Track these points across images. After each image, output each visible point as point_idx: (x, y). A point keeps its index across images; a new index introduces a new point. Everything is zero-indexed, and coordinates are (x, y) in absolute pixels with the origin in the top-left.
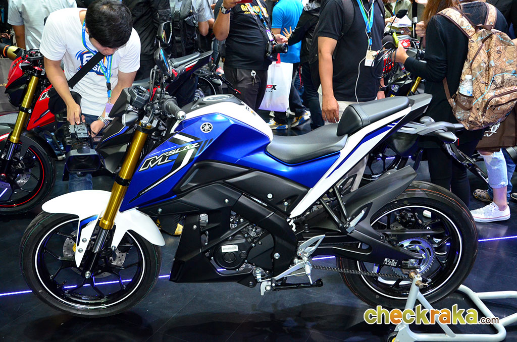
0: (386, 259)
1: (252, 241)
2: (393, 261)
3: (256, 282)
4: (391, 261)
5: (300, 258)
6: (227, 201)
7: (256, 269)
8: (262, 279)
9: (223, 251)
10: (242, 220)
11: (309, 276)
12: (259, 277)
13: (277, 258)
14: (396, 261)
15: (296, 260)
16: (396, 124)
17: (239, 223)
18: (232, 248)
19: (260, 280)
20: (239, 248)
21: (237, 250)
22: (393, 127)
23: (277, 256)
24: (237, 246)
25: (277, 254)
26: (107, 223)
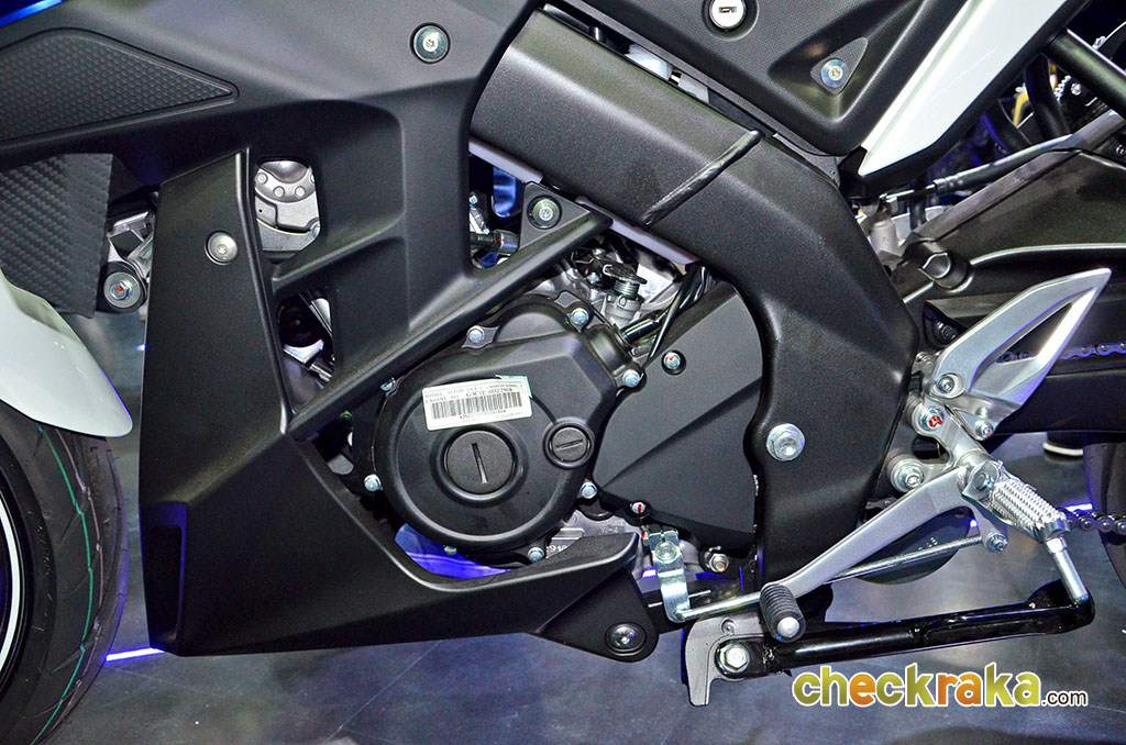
1: (623, 358)
3: (658, 622)
5: (930, 451)
7: (655, 542)
8: (695, 604)
11: (1056, 546)
12: (674, 589)
13: (790, 452)
15: (904, 468)
18: (494, 402)
19: (684, 611)
20: (535, 399)
21: (525, 410)
23: (789, 442)
24: (522, 385)
25: (785, 431)
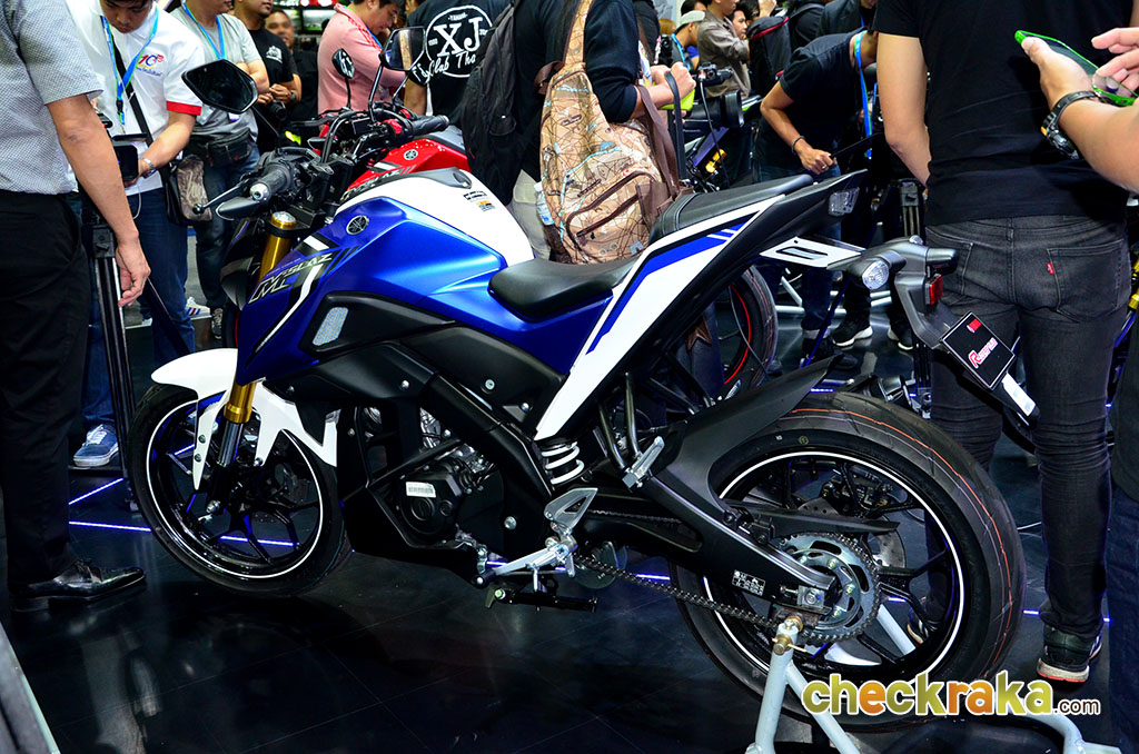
0: (737, 574)
2: (754, 580)
4: (751, 579)
6: (406, 384)
7: (480, 548)
9: (409, 494)
10: (448, 433)
14: (760, 583)
15: (549, 540)
16: (736, 233)
17: (442, 438)
18: (425, 490)
20: (436, 492)
21: (434, 495)
22: (729, 240)
23: (509, 523)
24: (432, 488)
25: (512, 520)
26: (238, 411)
